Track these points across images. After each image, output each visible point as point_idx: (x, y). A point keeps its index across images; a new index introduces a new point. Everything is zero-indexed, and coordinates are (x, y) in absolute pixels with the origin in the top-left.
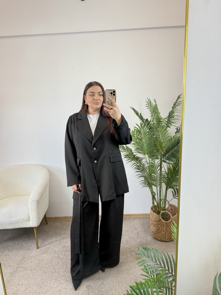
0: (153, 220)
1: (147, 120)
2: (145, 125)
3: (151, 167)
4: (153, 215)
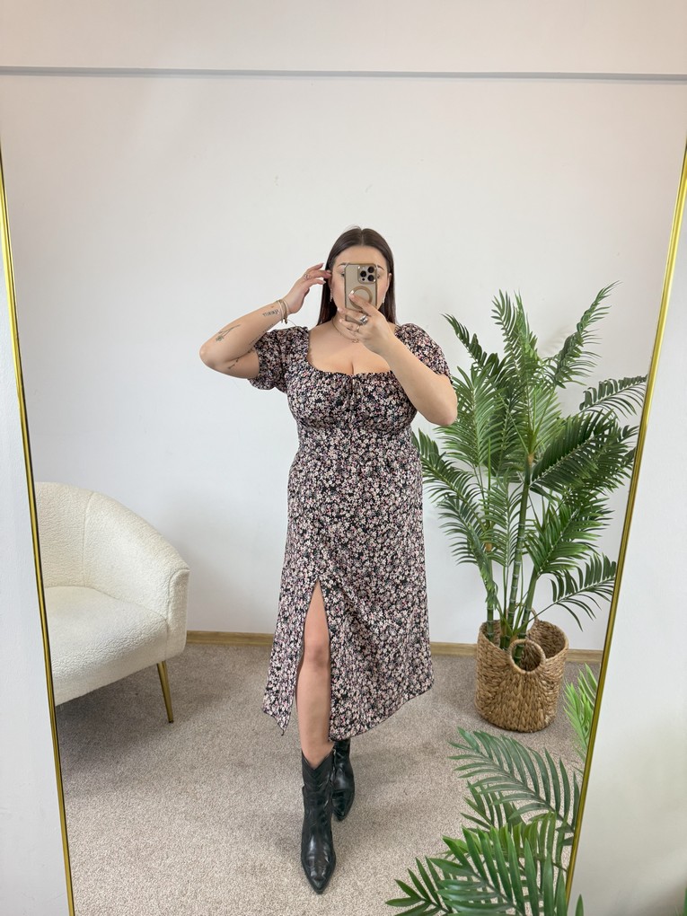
0: (485, 664)
1: (493, 357)
2: (484, 373)
3: (494, 502)
4: (486, 650)
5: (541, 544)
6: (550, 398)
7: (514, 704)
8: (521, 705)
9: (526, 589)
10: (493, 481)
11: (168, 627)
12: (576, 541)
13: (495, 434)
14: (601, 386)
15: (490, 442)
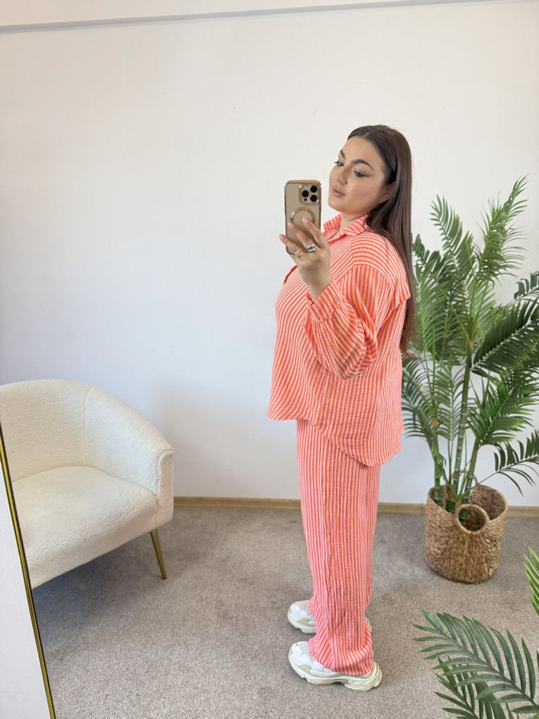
0: (434, 525)
1: (436, 254)
2: (427, 269)
3: (439, 384)
4: (435, 513)
5: (482, 420)
6: (486, 289)
7: (461, 560)
8: (467, 561)
9: (469, 458)
10: (437, 365)
11: (157, 502)
12: (511, 415)
13: (437, 324)
14: (533, 277)
15: (434, 331)
